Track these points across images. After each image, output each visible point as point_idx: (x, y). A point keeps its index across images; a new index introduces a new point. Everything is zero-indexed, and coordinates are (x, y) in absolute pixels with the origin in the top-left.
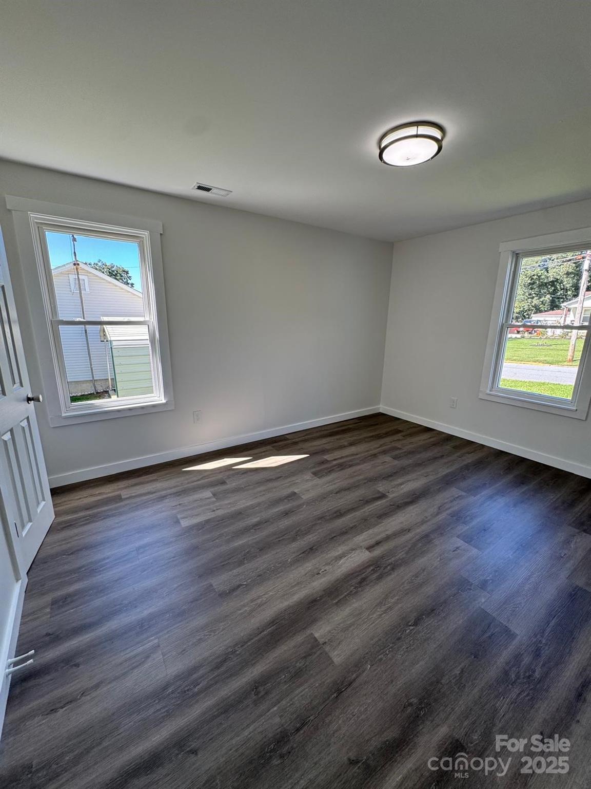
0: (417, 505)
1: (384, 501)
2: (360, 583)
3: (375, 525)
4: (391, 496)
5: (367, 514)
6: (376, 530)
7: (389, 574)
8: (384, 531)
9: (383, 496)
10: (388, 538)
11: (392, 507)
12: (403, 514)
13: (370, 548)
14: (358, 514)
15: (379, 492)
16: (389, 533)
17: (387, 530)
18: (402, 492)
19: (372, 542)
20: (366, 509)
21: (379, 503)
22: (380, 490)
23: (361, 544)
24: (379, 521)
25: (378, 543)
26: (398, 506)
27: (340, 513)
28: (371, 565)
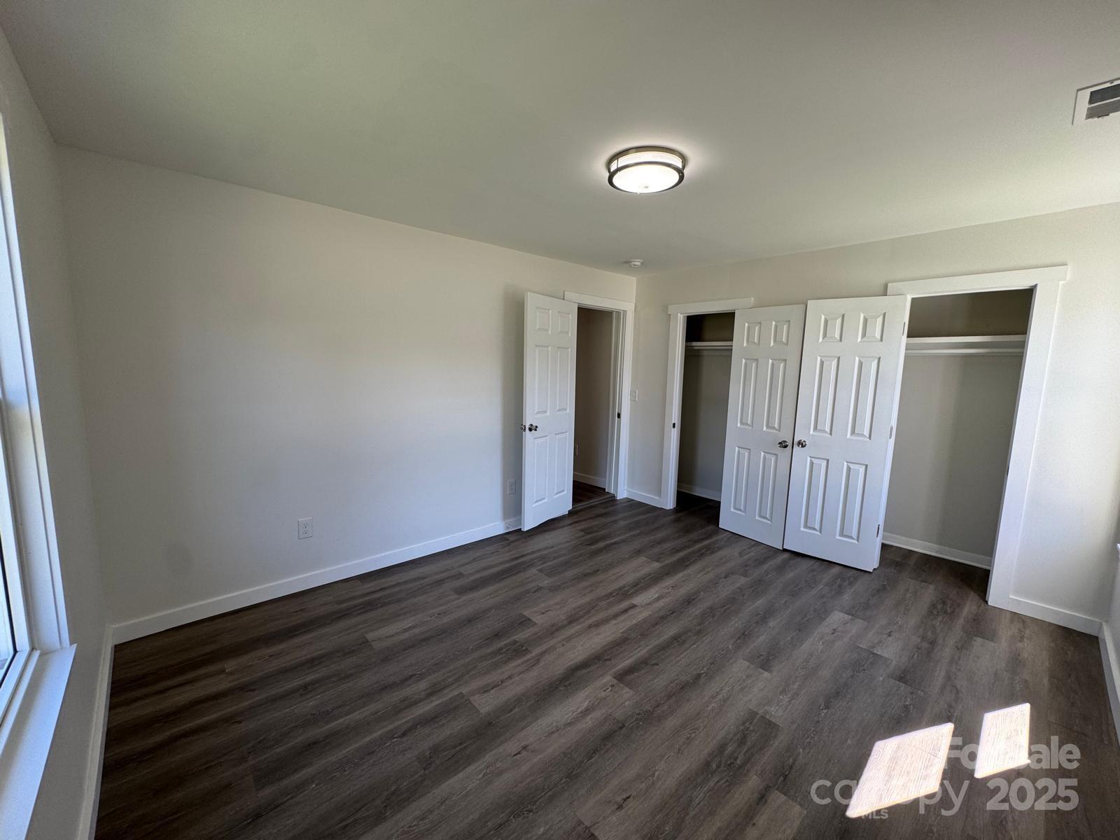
0: (569, 664)
1: (620, 667)
2: (637, 585)
3: (630, 629)
4: (608, 678)
5: (642, 642)
6: (629, 624)
7: (616, 590)
8: (618, 623)
9: (622, 677)
10: (616, 616)
11: (609, 657)
12: (593, 646)
13: (634, 606)
14: (654, 642)
15: (629, 685)
16: (614, 622)
17: (615, 624)
18: (588, 690)
19: (631, 612)
20: (644, 651)
21: (627, 663)
22: (627, 689)
23: (642, 609)
24: (625, 635)
25: (625, 611)
26: (599, 660)
27: (678, 642)
28: (629, 595)
